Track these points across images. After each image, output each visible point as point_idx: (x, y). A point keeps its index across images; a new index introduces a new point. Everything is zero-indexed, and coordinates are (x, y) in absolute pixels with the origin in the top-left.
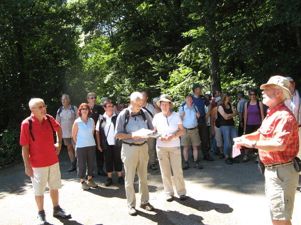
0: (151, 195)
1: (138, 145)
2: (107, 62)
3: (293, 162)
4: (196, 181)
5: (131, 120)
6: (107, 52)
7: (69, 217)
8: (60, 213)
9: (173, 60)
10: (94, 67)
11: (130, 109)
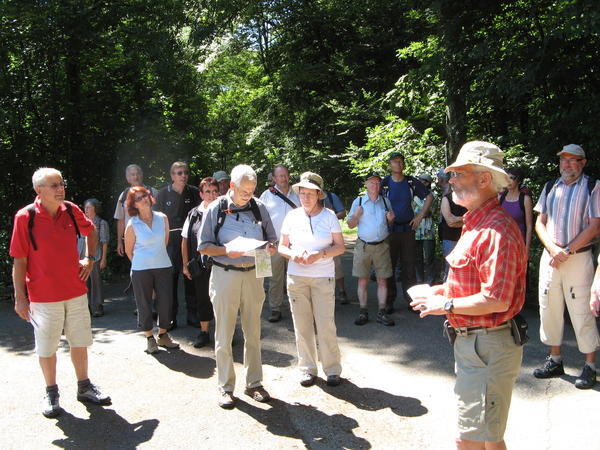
0: (267, 370)
1: (242, 269)
2: (254, 103)
3: (509, 324)
4: (371, 350)
5: (230, 219)
6: (255, 82)
7: (107, 402)
8: (89, 393)
9: (378, 105)
10: (230, 112)
11: (228, 197)
